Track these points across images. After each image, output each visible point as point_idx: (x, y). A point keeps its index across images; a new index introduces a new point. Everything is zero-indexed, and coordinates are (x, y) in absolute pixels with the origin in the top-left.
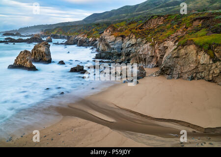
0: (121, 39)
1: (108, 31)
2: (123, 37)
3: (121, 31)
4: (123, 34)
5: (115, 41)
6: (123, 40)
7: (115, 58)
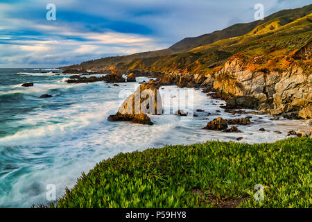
0: (262, 75)
1: (234, 63)
2: (265, 71)
3: (260, 62)
4: (263, 66)
5: (251, 79)
6: (265, 77)
7: (264, 107)
